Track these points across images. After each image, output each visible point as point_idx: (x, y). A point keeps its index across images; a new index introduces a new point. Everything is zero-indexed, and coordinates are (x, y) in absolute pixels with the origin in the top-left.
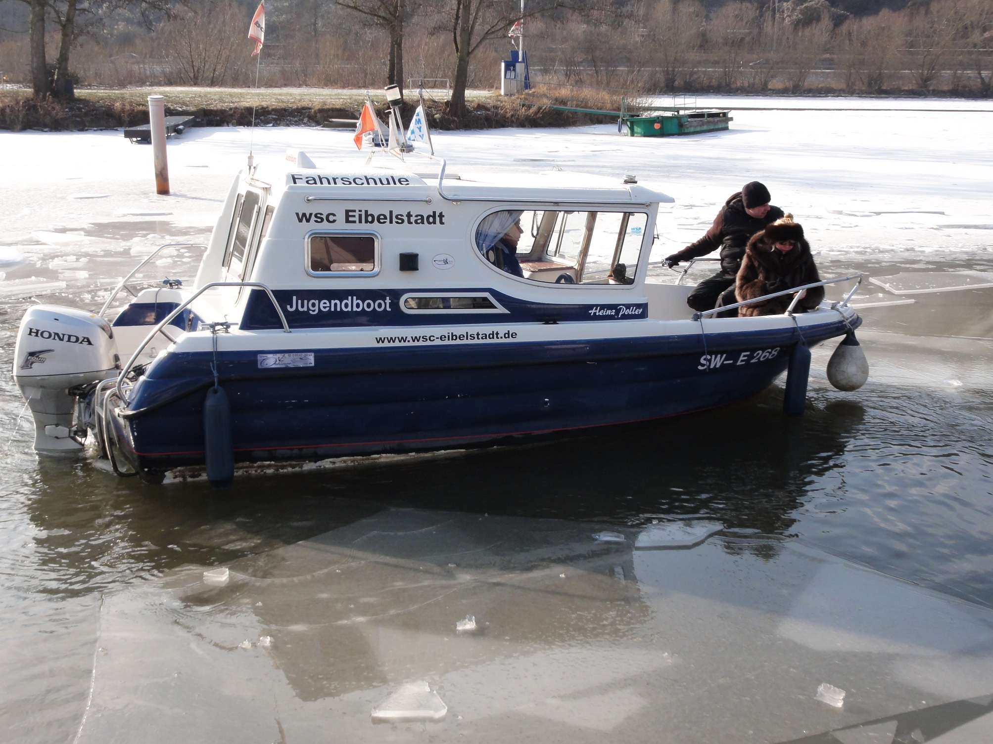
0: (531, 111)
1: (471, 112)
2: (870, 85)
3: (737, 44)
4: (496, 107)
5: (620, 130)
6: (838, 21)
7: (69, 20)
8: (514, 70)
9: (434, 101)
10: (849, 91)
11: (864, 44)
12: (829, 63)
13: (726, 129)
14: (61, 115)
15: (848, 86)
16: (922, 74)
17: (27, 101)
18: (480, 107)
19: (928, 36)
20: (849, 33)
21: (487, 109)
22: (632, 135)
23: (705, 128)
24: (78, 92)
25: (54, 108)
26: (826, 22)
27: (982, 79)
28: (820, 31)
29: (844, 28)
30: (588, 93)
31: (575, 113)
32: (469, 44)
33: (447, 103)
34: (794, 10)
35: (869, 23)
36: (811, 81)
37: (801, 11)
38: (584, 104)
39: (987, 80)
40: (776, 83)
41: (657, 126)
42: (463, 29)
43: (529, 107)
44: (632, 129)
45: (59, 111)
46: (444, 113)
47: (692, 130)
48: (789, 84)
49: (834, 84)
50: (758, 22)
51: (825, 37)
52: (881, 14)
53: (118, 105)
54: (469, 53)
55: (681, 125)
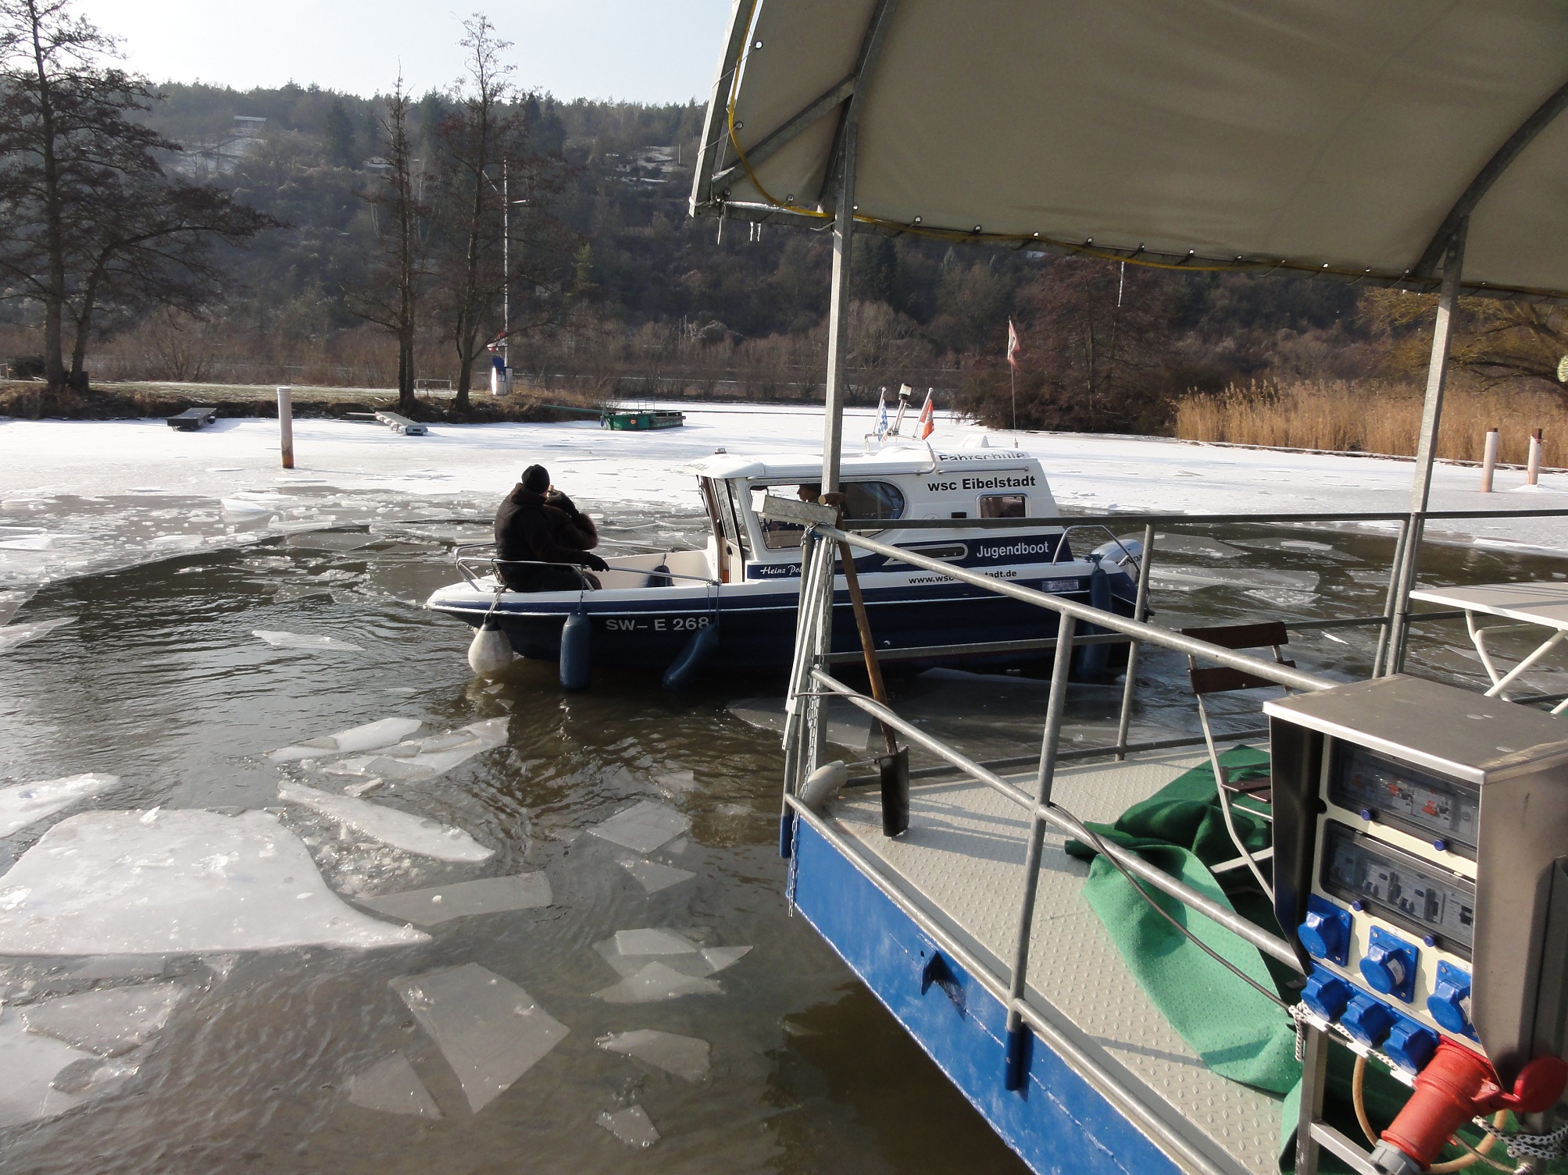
0: (525, 408)
1: (474, 408)
2: (765, 393)
3: (656, 357)
4: (493, 404)
5: (602, 425)
6: (737, 342)
7: (85, 318)
8: (505, 374)
9: (438, 399)
10: (748, 398)
11: (759, 360)
12: (731, 376)
13: (681, 425)
14: (81, 405)
15: (748, 392)
16: (805, 386)
17: (43, 391)
18: (481, 404)
19: (808, 356)
20: (747, 352)
21: (486, 406)
22: (612, 429)
23: (667, 424)
24: (92, 385)
25: (73, 399)
26: (728, 342)
27: (850, 391)
28: (724, 349)
29: (743, 346)
30: (563, 394)
31: (559, 411)
32: (471, 352)
33: (453, 400)
34: (698, 330)
35: (762, 344)
36: (718, 389)
37: (705, 332)
38: (563, 402)
39: (854, 392)
40: (691, 390)
41: (633, 422)
42: (466, 340)
43: (522, 406)
44: (611, 424)
45: (81, 402)
46: (451, 409)
47: (659, 425)
48: (702, 392)
49: (735, 391)
50: (674, 339)
51: (728, 354)
52: (771, 336)
53: (137, 397)
54: (471, 359)
55: (651, 422)
